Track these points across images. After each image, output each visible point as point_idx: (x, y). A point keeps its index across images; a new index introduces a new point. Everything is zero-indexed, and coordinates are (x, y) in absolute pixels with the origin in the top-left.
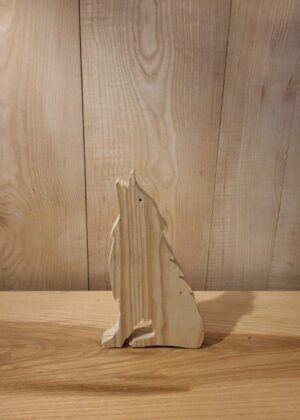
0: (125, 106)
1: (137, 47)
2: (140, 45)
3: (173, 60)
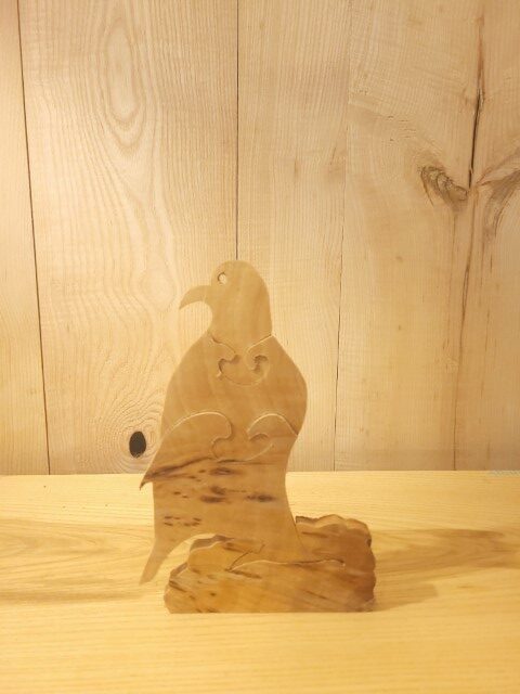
0: (94, 190)
1: (107, 107)
2: (110, 104)
3: (159, 124)
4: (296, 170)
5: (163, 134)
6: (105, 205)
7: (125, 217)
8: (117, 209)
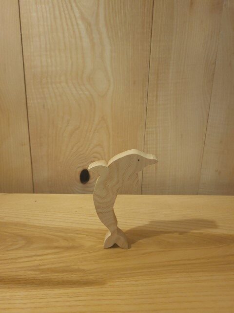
6: (67, 25)
7: (80, 33)
8: (75, 27)
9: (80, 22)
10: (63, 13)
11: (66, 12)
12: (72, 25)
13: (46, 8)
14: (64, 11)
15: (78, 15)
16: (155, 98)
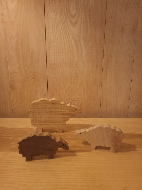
1: (68, 12)
3: (83, 17)
4: (122, 30)
5: (84, 20)
6: (66, 42)
7: (72, 45)
8: (70, 42)
9: (72, 40)
10: (65, 37)
11: (66, 36)
12: (69, 41)
13: (57, 35)
14: (65, 36)
15: (71, 37)
16: (106, 73)
